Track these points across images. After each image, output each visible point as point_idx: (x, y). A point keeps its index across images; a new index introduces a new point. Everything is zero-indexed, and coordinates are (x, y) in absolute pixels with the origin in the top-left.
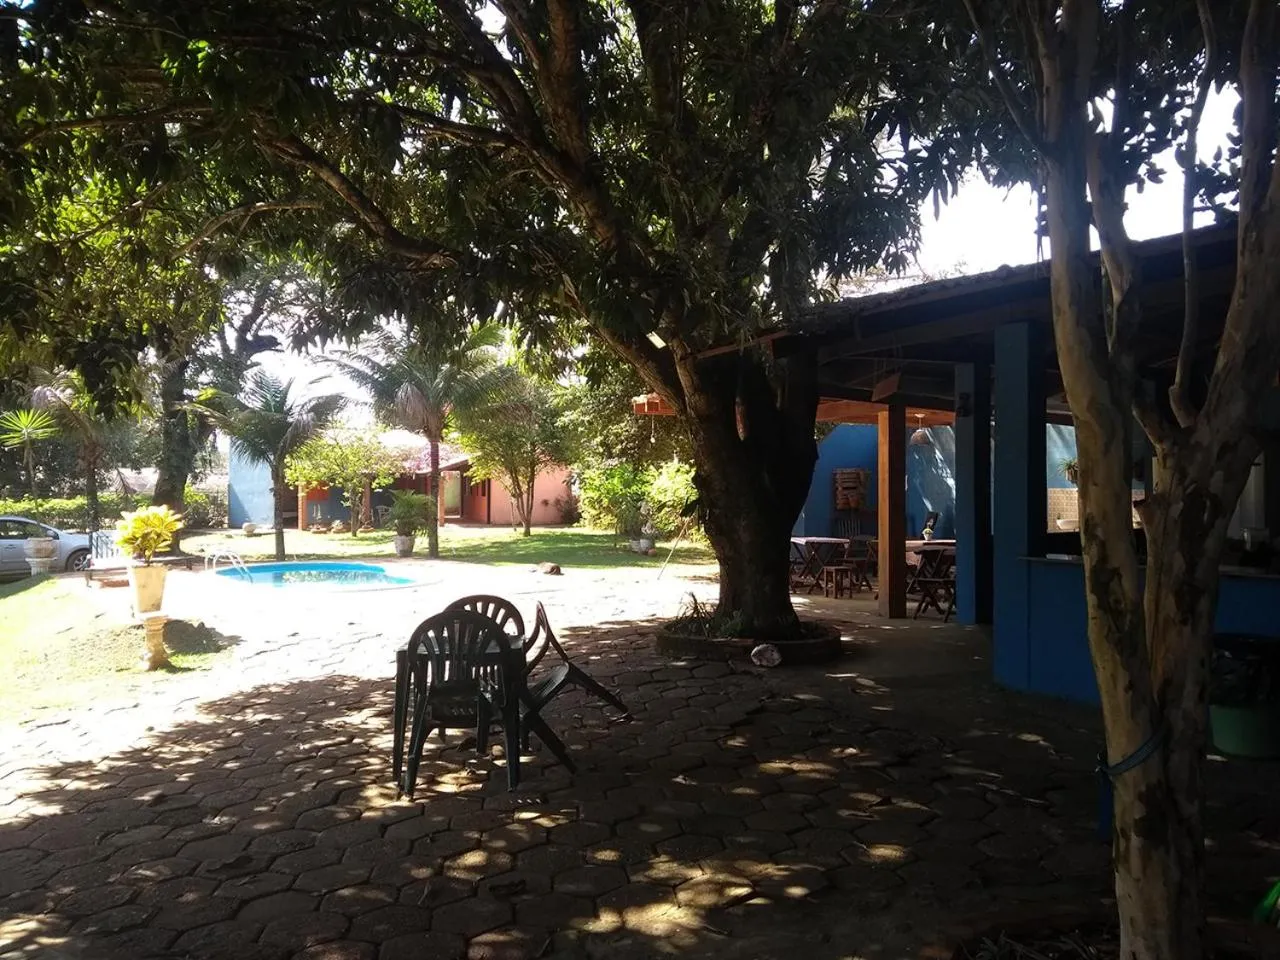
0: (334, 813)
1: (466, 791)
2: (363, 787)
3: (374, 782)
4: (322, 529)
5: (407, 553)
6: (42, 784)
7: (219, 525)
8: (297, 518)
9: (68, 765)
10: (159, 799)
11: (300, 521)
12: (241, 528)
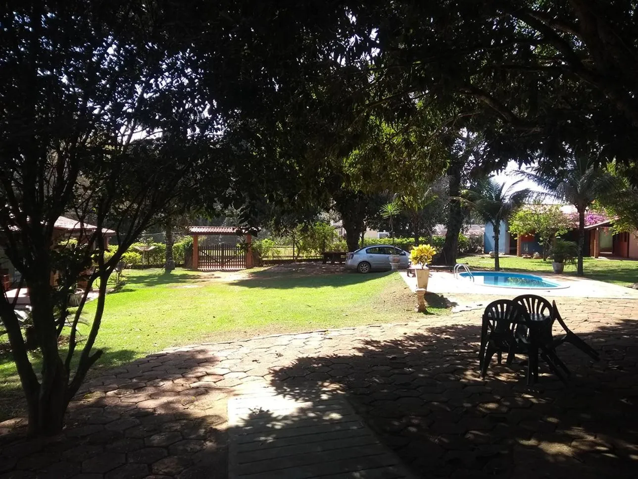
0: (449, 376)
1: (510, 381)
2: (467, 370)
3: (472, 369)
4: (528, 256)
5: (559, 272)
6: (361, 346)
7: (480, 252)
8: (516, 250)
9: (372, 341)
10: (394, 358)
11: (518, 252)
12: (488, 254)
